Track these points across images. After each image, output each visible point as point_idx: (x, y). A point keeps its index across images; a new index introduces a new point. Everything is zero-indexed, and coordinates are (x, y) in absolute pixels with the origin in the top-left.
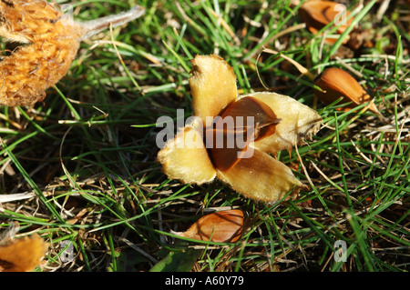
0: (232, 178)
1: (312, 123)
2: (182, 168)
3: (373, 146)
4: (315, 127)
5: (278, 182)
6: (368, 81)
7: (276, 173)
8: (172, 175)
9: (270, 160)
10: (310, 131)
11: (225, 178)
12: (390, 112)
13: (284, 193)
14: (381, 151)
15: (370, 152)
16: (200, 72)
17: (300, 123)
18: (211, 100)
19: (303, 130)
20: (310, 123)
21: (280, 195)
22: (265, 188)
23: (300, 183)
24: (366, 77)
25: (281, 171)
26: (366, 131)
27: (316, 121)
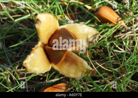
0: (59, 68)
1: (95, 36)
2: (35, 68)
3: (124, 42)
4: (96, 38)
5: (81, 68)
6: (120, 9)
7: (79, 64)
8: (31, 71)
9: (76, 58)
10: (94, 40)
11: (56, 67)
12: (131, 23)
13: (84, 74)
14: (128, 44)
15: (122, 45)
16: (40, 22)
17: (89, 36)
18: (47, 33)
19: (91, 40)
20: (94, 36)
21: (82, 74)
22: (75, 71)
23: (91, 69)
24: (119, 8)
25: (82, 63)
26: (120, 35)
27: (96, 34)
